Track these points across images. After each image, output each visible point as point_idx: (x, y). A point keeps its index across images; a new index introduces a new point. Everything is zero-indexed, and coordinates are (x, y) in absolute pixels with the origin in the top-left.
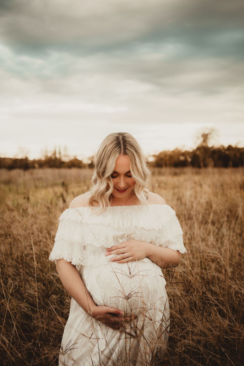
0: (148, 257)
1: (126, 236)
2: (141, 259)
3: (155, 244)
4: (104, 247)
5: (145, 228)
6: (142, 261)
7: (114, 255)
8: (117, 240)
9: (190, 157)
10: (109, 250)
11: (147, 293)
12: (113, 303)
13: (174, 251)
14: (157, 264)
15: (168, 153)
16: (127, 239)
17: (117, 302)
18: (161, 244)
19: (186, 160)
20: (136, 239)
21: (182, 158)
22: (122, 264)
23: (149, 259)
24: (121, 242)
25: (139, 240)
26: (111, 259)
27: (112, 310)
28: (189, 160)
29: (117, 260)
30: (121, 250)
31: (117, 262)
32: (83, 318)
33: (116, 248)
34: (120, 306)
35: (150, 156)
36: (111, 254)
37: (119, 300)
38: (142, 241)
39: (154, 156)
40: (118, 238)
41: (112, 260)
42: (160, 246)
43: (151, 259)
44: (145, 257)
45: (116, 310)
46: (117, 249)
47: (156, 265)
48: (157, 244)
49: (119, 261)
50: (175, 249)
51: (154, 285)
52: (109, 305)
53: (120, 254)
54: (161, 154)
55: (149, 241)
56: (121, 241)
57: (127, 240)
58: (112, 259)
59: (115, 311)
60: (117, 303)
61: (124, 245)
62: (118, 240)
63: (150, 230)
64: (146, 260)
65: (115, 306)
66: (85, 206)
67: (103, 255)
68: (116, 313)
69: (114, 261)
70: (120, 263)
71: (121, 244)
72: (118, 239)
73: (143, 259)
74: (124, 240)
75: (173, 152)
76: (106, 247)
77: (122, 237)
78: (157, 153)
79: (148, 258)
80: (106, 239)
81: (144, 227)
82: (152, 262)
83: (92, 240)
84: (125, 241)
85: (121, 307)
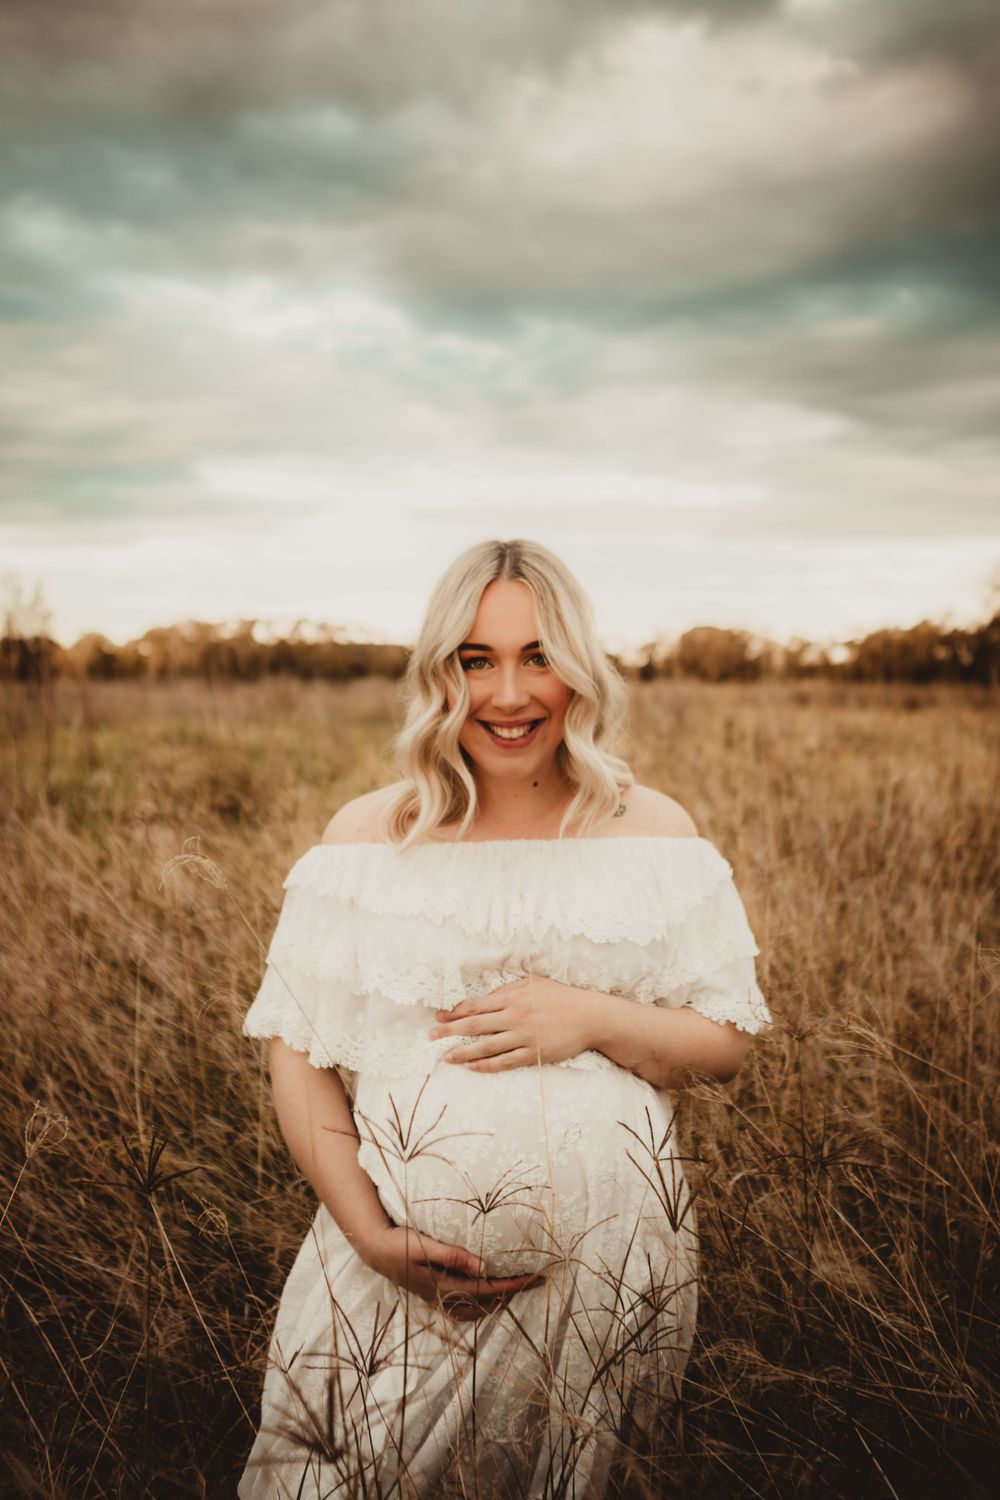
0: (598, 1048)
1: (515, 962)
2: (563, 1059)
3: (630, 996)
4: (426, 1004)
5: (588, 935)
6: (568, 1066)
7: (461, 1038)
8: (481, 977)
9: (970, 649)
10: (447, 1017)
11: (578, 1193)
12: (445, 1225)
13: (713, 1022)
14: (638, 1075)
15: (898, 637)
16: (523, 974)
17: (457, 1221)
18: (660, 995)
19: (955, 659)
20: (553, 977)
21: (942, 653)
22: (488, 1076)
23: (605, 1055)
24: (493, 987)
25: (565, 980)
26: (446, 1053)
27: (437, 1251)
28: (966, 657)
29: (468, 1057)
30: (487, 1021)
31: (467, 1064)
32: (347, 1263)
33: (469, 1009)
34: (469, 1238)
35: (835, 644)
36: (445, 1033)
37: (466, 1216)
38: (578, 984)
39: (850, 645)
40: (485, 969)
41: (450, 1056)
42: (659, 1002)
43: (612, 1056)
44: (587, 1050)
45: (454, 1255)
46: (472, 1013)
47: (631, 1079)
48: (641, 995)
49: (474, 1064)
50: (721, 1014)
51: (616, 1163)
52: (429, 1230)
53: (485, 1034)
54: (871, 639)
55: (606, 985)
56: (495, 982)
57: (523, 978)
58: (449, 1051)
59: (448, 1257)
60: (458, 1226)
61: (497, 1001)
62: (485, 978)
63: (608, 943)
64: (589, 1061)
65: (450, 1236)
66: (374, 841)
67: (422, 1034)
68: (453, 1263)
69: (457, 1060)
70: (478, 1069)
71: (493, 992)
72: (486, 974)
73: (573, 1057)
74: (510, 978)
75: (915, 631)
76: (434, 1005)
77: (502, 965)
78: (860, 636)
79: (598, 1051)
80: (436, 974)
81: (586, 934)
82: (616, 1068)
83: (381, 977)
84: (513, 983)
85: (474, 1243)
